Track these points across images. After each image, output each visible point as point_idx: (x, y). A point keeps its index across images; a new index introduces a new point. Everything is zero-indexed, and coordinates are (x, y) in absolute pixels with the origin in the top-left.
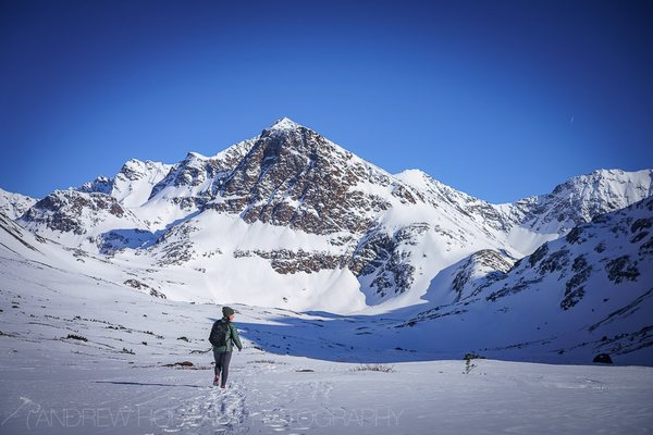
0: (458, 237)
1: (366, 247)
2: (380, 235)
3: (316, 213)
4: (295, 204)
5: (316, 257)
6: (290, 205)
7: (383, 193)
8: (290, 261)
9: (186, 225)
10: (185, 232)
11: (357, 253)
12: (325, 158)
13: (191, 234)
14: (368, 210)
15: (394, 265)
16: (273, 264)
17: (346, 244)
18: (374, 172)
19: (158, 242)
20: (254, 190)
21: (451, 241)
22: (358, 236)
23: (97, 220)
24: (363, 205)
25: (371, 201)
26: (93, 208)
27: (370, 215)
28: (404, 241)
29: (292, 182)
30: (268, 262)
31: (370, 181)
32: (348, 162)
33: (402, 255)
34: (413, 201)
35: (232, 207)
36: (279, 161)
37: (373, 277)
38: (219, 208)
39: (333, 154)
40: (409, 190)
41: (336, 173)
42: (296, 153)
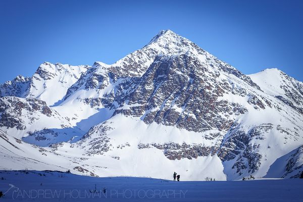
0: (293, 134)
1: (230, 141)
2: (239, 132)
3: (194, 117)
4: (179, 110)
5: (195, 148)
6: (176, 111)
7: (242, 101)
8: (177, 151)
9: (104, 125)
10: (103, 130)
11: (224, 145)
12: (201, 77)
13: (108, 132)
14: (231, 114)
15: (248, 154)
16: (166, 153)
17: (216, 139)
18: (235, 86)
19: (84, 137)
20: (151, 100)
21: (288, 136)
22: (224, 132)
23: (33, 119)
24: (227, 110)
25: (233, 107)
26: (29, 109)
27: (233, 117)
28: (255, 137)
29: (178, 93)
30: (162, 152)
31: (233, 93)
32: (217, 79)
33: (254, 146)
34: (263, 107)
35: (135, 112)
36: (168, 79)
37: (234, 161)
38: (126, 113)
39: (206, 74)
40: (260, 99)
41: (209, 88)
42: (180, 73)
